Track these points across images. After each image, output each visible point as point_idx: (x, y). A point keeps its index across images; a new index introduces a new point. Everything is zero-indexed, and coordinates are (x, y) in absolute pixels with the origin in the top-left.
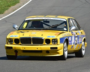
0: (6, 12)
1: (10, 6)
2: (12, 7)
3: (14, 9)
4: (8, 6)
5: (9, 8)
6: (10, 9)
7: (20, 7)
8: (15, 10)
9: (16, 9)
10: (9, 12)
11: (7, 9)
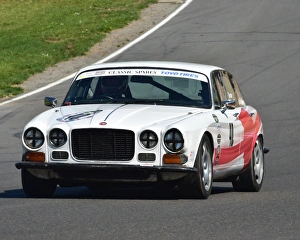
0: (95, 49)
1: (108, 30)
2: (116, 33)
3: (120, 38)
4: (102, 30)
5: (105, 36)
6: (107, 39)
7: (142, 33)
8: (124, 44)
9: (128, 41)
10: (104, 50)
11: (98, 40)
